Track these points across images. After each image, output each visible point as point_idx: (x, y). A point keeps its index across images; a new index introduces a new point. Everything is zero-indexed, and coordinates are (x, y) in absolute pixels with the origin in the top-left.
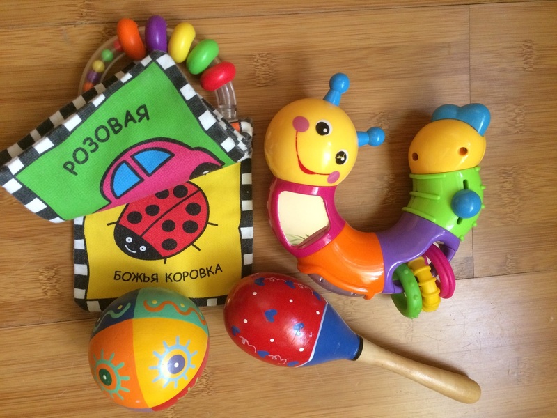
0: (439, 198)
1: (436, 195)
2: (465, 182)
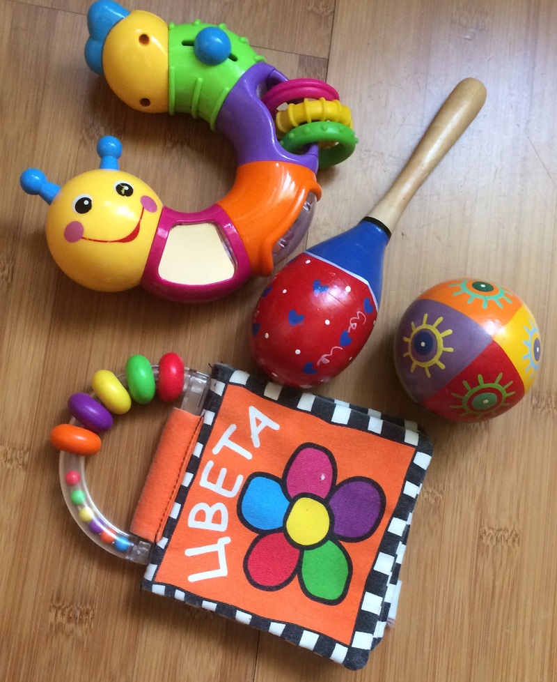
0: (200, 80)
1: (196, 82)
2: (185, 43)
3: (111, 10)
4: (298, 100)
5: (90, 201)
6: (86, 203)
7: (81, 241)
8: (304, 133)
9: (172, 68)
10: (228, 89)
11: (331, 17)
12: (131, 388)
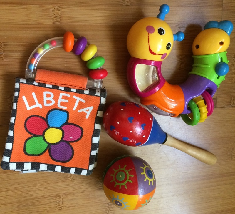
0: (209, 66)
1: (207, 65)
2: (221, 59)
3: (230, 29)
4: (206, 103)
5: (163, 34)
6: (162, 33)
7: (148, 33)
8: (195, 108)
9: (212, 55)
10: (207, 77)
11: (230, 106)
12: (92, 60)
